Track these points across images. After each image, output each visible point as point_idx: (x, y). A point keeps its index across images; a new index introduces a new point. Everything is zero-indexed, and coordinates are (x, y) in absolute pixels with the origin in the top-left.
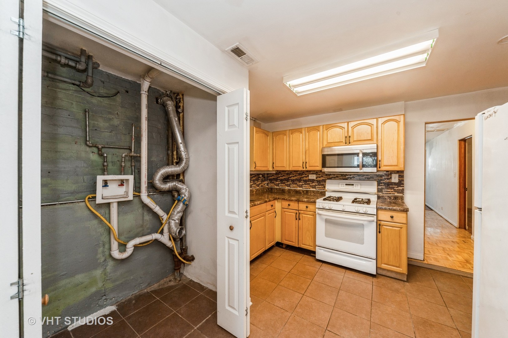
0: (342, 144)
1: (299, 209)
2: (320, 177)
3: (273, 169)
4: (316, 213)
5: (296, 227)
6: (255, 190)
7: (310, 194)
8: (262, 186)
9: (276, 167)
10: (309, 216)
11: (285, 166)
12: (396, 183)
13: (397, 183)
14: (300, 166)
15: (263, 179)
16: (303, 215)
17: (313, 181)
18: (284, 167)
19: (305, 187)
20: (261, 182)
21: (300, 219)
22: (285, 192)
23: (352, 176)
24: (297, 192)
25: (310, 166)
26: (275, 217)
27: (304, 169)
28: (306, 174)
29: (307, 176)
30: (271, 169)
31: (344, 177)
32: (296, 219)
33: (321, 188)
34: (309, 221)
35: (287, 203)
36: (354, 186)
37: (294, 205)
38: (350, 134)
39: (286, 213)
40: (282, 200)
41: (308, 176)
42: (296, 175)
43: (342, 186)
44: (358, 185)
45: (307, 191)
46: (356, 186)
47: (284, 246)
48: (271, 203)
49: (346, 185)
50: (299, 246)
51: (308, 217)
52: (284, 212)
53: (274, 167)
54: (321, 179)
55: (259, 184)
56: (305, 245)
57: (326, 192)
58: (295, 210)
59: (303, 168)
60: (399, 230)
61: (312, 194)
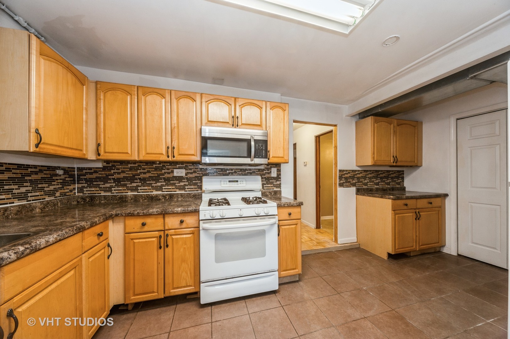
0: (228, 125)
1: (167, 228)
2: (191, 173)
3: (99, 157)
4: (201, 228)
5: (158, 263)
6: (39, 204)
7: (176, 199)
8: (63, 194)
9: (105, 152)
10: (185, 236)
11: (129, 152)
12: (274, 177)
13: (276, 177)
14: (162, 154)
15: (67, 179)
16: (174, 237)
17: (180, 179)
18: (127, 153)
19: (167, 190)
20: (60, 186)
21: (167, 246)
22: (126, 201)
23: (233, 171)
24: (153, 199)
25: (180, 153)
26: (108, 258)
27: (170, 159)
28: (168, 169)
29: (170, 171)
30: (91, 156)
31: (224, 173)
32: (160, 248)
33: (193, 190)
34: (186, 244)
35: (139, 221)
36: (239, 182)
37: (154, 223)
38: (238, 114)
39: (135, 241)
40: (127, 218)
41: (173, 172)
42: (150, 170)
43: (224, 184)
44: (243, 182)
45: (171, 196)
46: (241, 182)
47: (130, 308)
48: (97, 229)
49: (230, 181)
50: (167, 295)
51: (183, 238)
52: (132, 239)
53: (102, 152)
54: (194, 175)
55: (56, 190)
56: (178, 288)
57: (203, 194)
58: (157, 232)
59: (168, 157)
60: (295, 227)
61: (179, 199)
